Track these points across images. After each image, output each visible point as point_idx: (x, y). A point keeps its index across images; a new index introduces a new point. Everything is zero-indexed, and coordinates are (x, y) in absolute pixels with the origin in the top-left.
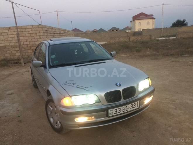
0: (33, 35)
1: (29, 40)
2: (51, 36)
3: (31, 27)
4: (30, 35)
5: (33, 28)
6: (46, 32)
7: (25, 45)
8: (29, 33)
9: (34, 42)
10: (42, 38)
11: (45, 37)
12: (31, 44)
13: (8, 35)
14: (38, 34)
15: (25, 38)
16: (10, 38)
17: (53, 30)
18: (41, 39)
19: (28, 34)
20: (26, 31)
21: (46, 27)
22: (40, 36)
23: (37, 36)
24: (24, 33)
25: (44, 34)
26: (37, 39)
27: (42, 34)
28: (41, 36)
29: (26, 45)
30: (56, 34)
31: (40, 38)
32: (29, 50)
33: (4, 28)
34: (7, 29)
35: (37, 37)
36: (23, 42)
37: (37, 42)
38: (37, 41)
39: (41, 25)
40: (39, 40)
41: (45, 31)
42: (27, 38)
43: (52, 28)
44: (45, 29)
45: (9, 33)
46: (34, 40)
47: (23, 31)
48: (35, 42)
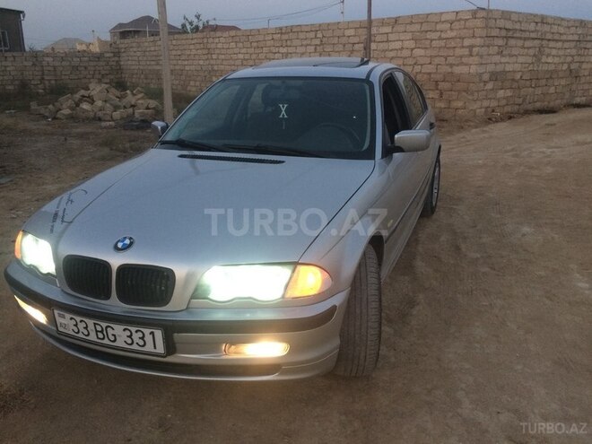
0: (453, 44)
1: (437, 61)
2: (528, 48)
3: (452, 17)
4: (443, 44)
5: (459, 21)
6: (504, 33)
7: (424, 73)
8: (443, 35)
9: (451, 65)
10: (477, 55)
11: (494, 50)
12: (440, 73)
13: (388, 41)
14: (467, 42)
15: (429, 52)
16: (391, 50)
17: (546, 28)
18: (472, 58)
19: (440, 38)
20: (436, 31)
21: (506, 15)
22: (471, 47)
23: (463, 47)
24: (428, 37)
25: (487, 42)
26: (461, 57)
27: (478, 41)
28: (474, 49)
29: (425, 76)
30: (557, 41)
31: (471, 55)
32: (431, 92)
33: (384, 19)
34: (389, 24)
35: (464, 49)
36: (422, 65)
37: (460, 68)
38: (458, 65)
39: (484, 9)
40: (464, 60)
41: (495, 32)
42: (434, 53)
43: (543, 20)
44: (501, 23)
45: (392, 37)
46: (451, 60)
47: (427, 31)
48: (451, 67)
